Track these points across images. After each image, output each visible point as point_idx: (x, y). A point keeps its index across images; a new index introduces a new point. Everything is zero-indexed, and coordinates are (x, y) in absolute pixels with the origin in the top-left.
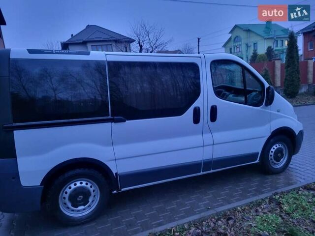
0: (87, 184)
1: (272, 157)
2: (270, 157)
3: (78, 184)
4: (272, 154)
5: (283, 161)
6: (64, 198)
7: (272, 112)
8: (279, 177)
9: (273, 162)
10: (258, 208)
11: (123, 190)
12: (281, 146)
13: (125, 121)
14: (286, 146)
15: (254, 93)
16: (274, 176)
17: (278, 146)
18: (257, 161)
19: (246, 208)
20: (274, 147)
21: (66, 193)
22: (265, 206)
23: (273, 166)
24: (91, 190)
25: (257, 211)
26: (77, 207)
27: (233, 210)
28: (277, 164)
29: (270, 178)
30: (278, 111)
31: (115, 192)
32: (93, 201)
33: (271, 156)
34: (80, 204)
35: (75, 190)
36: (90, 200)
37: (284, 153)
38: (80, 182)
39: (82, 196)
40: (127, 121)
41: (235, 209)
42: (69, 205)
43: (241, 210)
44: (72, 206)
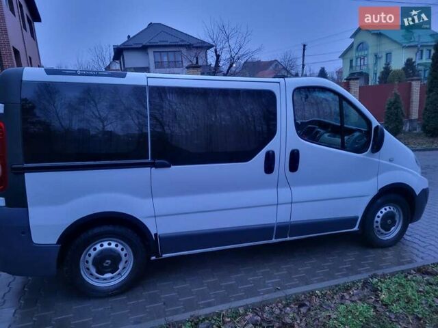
0: (117, 246)
1: (379, 224)
2: (375, 225)
3: (106, 245)
4: (379, 220)
5: (395, 231)
6: (87, 262)
7: (381, 161)
8: (386, 253)
9: (379, 231)
10: (345, 294)
11: (164, 256)
12: (392, 209)
13: (170, 166)
14: (400, 210)
15: (357, 134)
16: (380, 251)
17: (388, 209)
18: (356, 228)
19: (328, 292)
20: (383, 210)
21: (90, 255)
22: (355, 291)
23: (380, 237)
24: (123, 253)
25: (342, 297)
26: (103, 275)
27: (309, 293)
28: (386, 234)
29: (373, 253)
30: (390, 161)
31: (153, 258)
32: (124, 268)
33: (377, 222)
34: (107, 270)
35: (102, 252)
36: (121, 267)
37: (397, 219)
38: (108, 242)
39: (109, 261)
40: (172, 167)
41: (312, 293)
42: (93, 271)
43: (320, 294)
44: (97, 272)
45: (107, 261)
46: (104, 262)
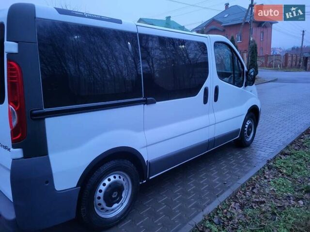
0: (120, 177)
1: (246, 132)
4: (246, 129)
9: (246, 136)
12: (250, 122)
14: (253, 122)
18: (239, 136)
19: (258, 177)
20: (247, 123)
21: (100, 191)
23: (246, 140)
24: (124, 183)
25: (266, 178)
28: (249, 138)
30: (251, 91)
31: (144, 182)
34: (115, 201)
37: (252, 127)
38: (113, 176)
40: (157, 103)
41: (251, 179)
43: (255, 179)
44: (107, 206)
45: (115, 193)
46: (112, 194)
